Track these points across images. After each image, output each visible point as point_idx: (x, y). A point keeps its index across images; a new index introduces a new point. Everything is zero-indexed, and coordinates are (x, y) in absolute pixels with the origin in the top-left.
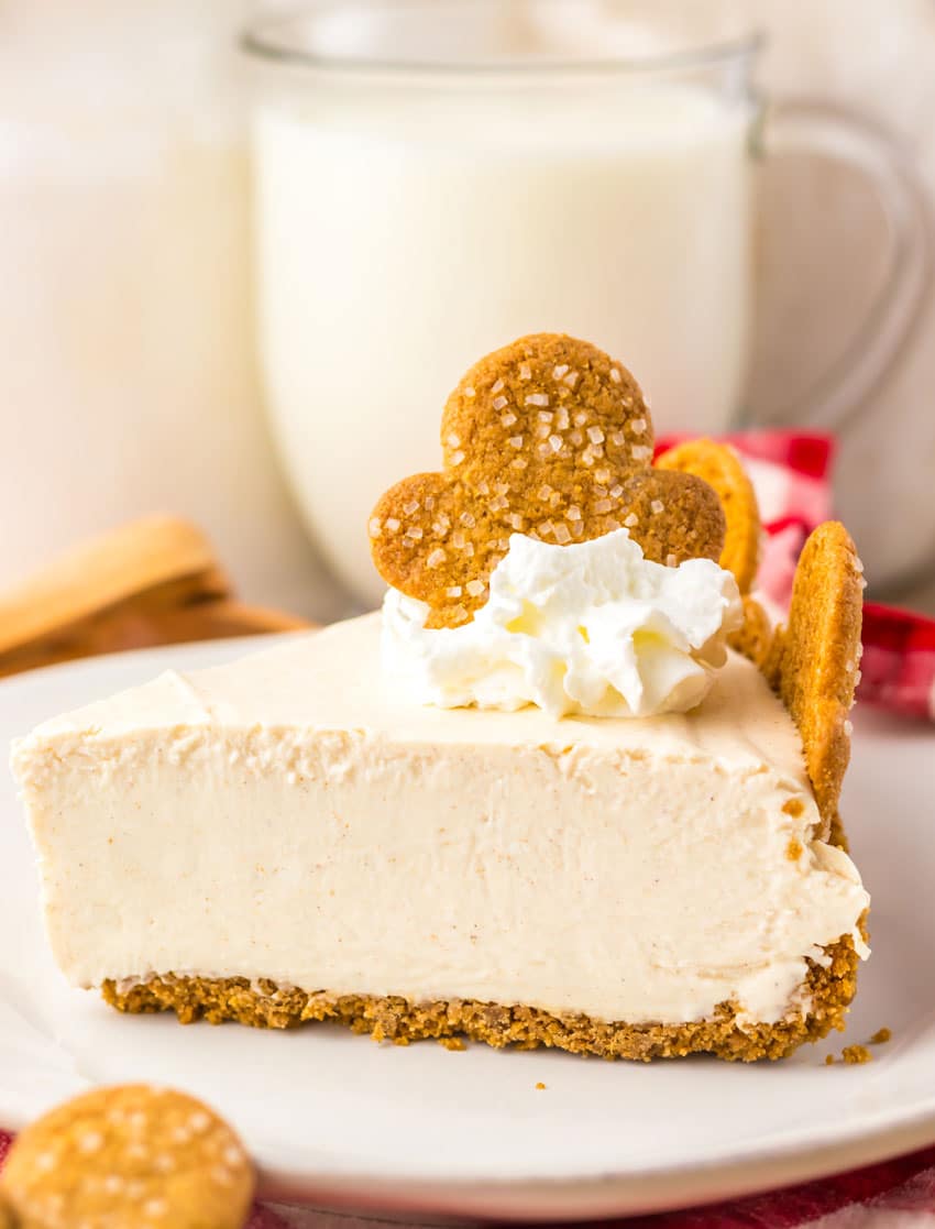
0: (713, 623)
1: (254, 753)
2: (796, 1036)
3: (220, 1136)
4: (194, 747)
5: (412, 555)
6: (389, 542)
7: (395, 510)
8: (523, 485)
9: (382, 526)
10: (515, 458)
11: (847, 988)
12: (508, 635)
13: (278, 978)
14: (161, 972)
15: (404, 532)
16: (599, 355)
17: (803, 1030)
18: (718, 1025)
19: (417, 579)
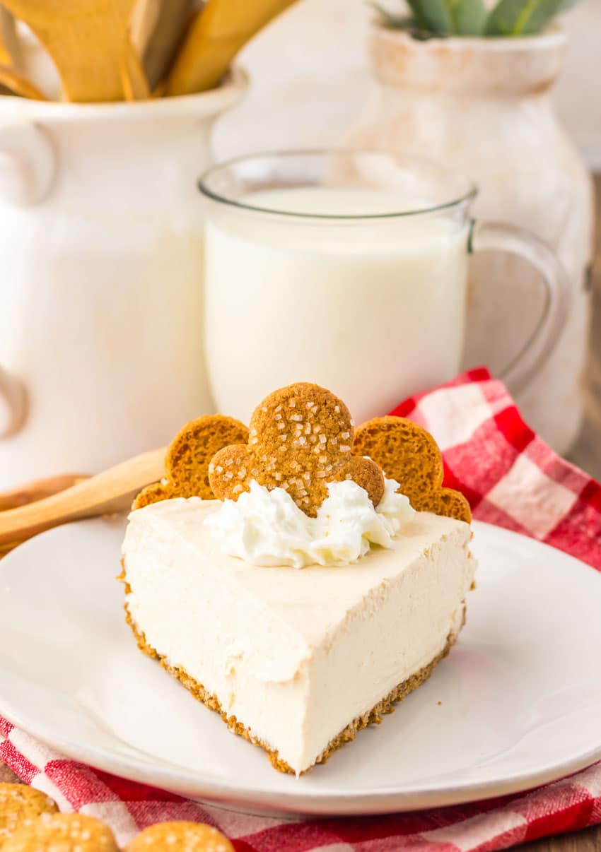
5: (227, 485)
8: (284, 459)
10: (282, 445)
15: (225, 473)
16: (331, 397)
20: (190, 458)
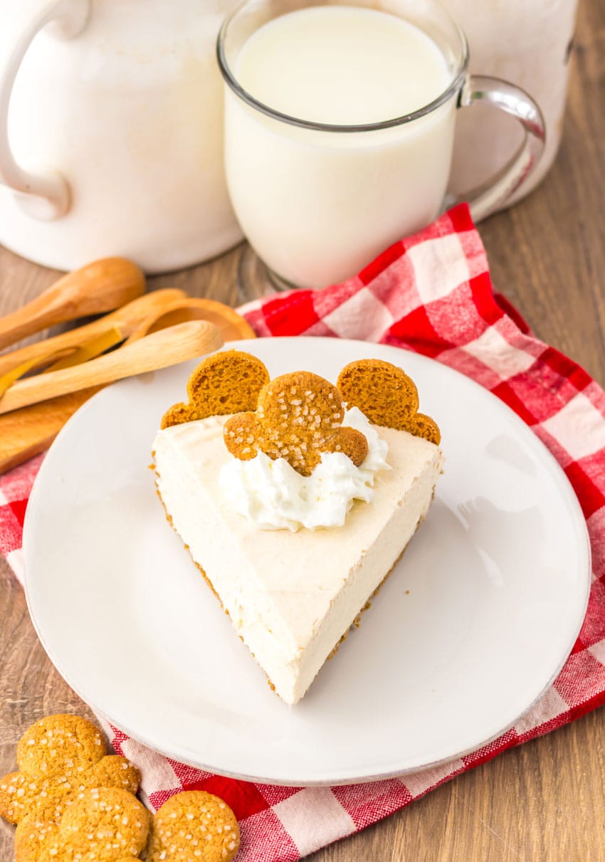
5: (238, 446)
6: (230, 439)
8: (285, 432)
15: (236, 438)
20: (207, 385)
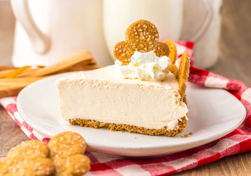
0: (166, 66)
1: (93, 84)
2: (176, 132)
3: (82, 139)
4: (84, 82)
5: (120, 54)
6: (116, 52)
7: (117, 47)
8: (138, 44)
9: (115, 49)
10: (137, 39)
11: (185, 125)
12: (134, 66)
13: (96, 120)
14: (78, 118)
15: (119, 50)
16: (151, 23)
17: (177, 131)
18: (164, 130)
19: (120, 58)
